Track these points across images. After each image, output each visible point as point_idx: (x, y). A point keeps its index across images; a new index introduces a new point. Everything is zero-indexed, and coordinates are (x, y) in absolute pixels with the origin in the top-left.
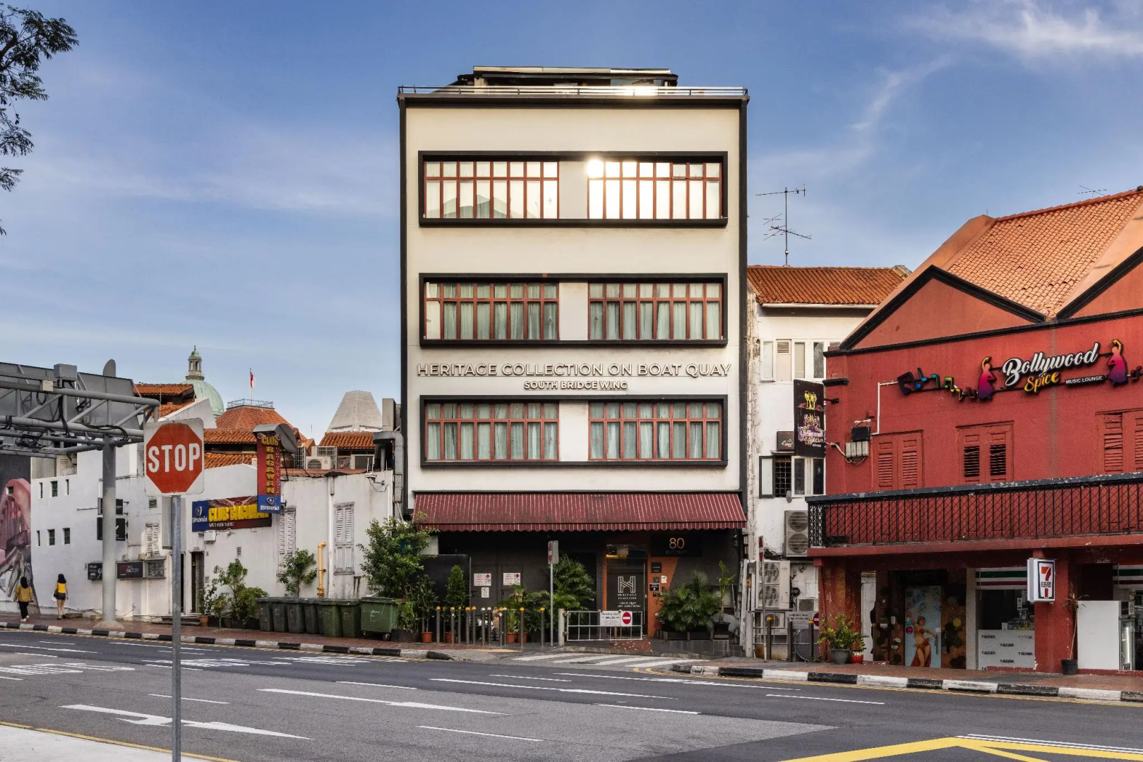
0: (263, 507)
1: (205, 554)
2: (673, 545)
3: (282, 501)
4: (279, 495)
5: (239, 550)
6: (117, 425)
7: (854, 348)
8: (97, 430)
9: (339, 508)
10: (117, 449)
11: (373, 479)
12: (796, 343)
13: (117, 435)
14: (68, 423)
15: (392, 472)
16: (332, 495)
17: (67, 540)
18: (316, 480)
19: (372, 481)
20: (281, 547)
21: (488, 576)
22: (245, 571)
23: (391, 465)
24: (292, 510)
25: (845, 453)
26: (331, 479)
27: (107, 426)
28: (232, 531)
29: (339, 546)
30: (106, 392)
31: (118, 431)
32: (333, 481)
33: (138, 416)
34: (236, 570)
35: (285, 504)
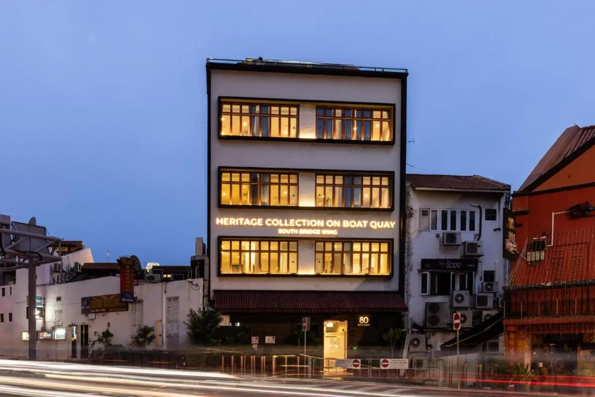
0: (124, 300)
1: (89, 326)
2: (362, 321)
3: (134, 296)
4: (133, 294)
5: (109, 325)
6: (36, 251)
7: (533, 191)
8: (23, 254)
9: (169, 299)
10: (37, 268)
11: (192, 282)
12: (432, 211)
13: (36, 257)
14: (5, 249)
15: (202, 279)
16: (165, 292)
17: (11, 320)
18: (155, 284)
19: (191, 284)
20: (134, 322)
21: (257, 338)
22: (112, 335)
23: (201, 275)
24: (141, 302)
25: (526, 258)
26: (164, 283)
27: (30, 252)
28: (104, 313)
29: (168, 321)
30: (29, 232)
31: (36, 255)
32: (166, 285)
33: (49, 248)
34: (107, 334)
35: (137, 298)
